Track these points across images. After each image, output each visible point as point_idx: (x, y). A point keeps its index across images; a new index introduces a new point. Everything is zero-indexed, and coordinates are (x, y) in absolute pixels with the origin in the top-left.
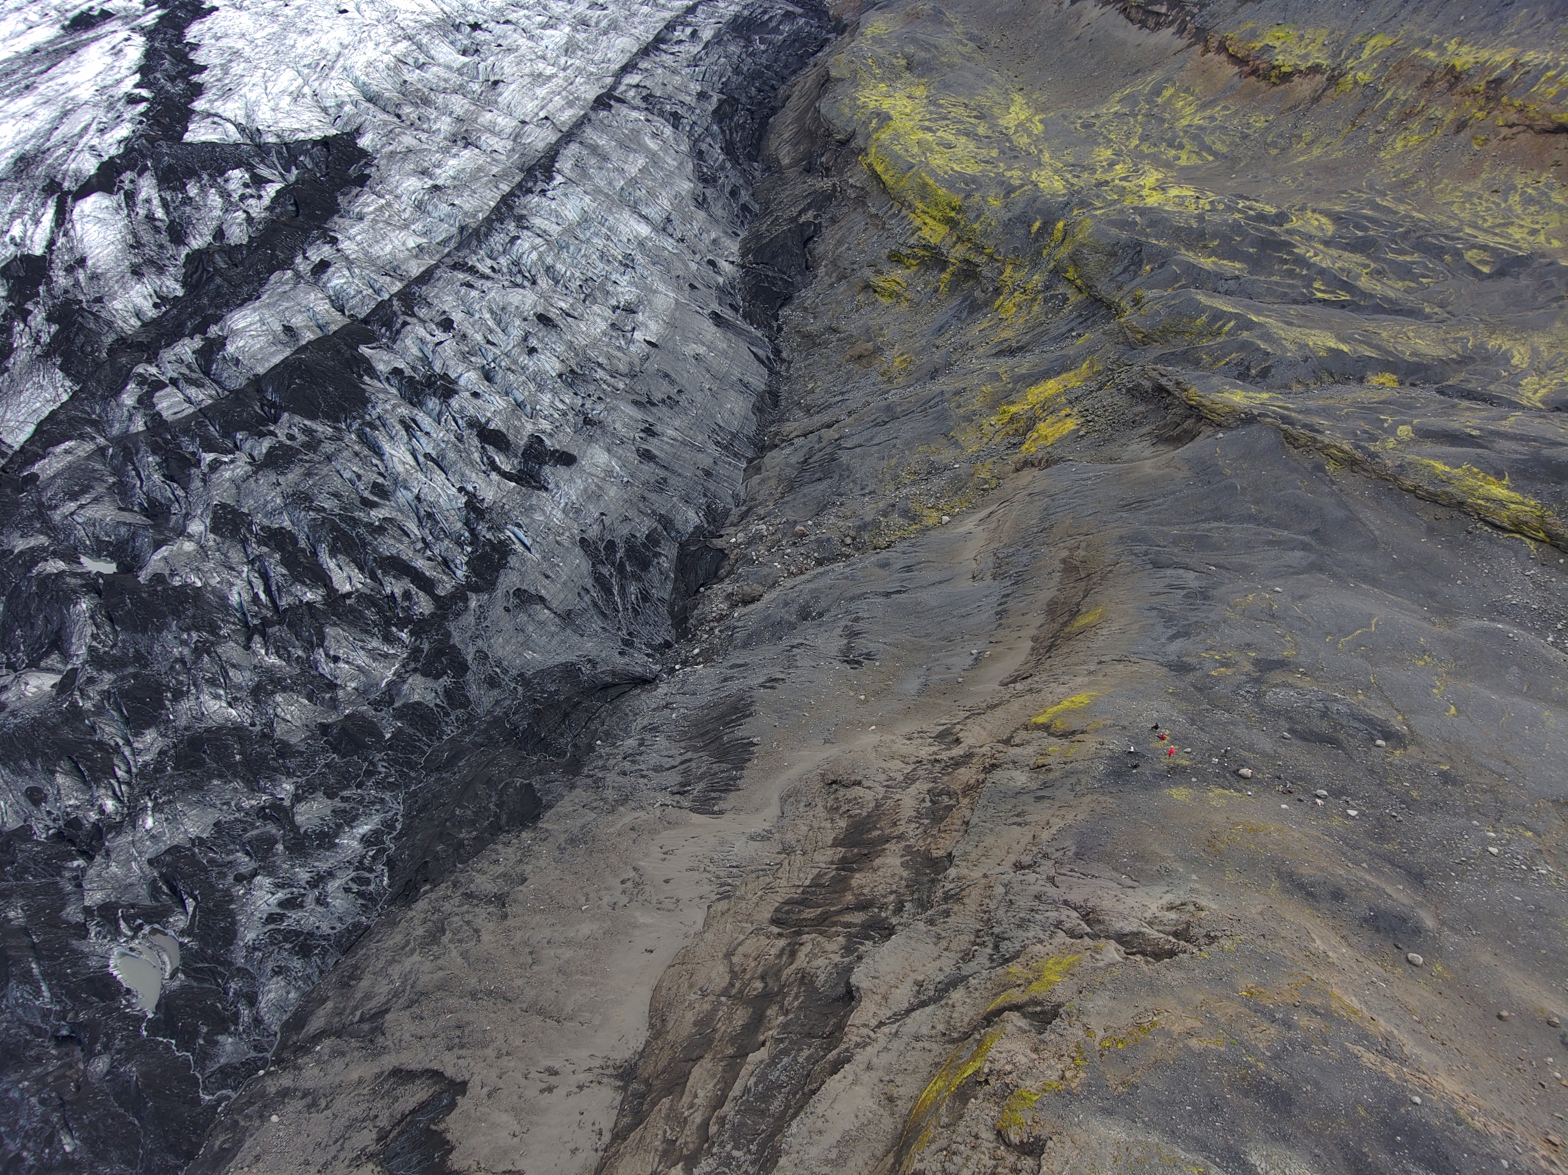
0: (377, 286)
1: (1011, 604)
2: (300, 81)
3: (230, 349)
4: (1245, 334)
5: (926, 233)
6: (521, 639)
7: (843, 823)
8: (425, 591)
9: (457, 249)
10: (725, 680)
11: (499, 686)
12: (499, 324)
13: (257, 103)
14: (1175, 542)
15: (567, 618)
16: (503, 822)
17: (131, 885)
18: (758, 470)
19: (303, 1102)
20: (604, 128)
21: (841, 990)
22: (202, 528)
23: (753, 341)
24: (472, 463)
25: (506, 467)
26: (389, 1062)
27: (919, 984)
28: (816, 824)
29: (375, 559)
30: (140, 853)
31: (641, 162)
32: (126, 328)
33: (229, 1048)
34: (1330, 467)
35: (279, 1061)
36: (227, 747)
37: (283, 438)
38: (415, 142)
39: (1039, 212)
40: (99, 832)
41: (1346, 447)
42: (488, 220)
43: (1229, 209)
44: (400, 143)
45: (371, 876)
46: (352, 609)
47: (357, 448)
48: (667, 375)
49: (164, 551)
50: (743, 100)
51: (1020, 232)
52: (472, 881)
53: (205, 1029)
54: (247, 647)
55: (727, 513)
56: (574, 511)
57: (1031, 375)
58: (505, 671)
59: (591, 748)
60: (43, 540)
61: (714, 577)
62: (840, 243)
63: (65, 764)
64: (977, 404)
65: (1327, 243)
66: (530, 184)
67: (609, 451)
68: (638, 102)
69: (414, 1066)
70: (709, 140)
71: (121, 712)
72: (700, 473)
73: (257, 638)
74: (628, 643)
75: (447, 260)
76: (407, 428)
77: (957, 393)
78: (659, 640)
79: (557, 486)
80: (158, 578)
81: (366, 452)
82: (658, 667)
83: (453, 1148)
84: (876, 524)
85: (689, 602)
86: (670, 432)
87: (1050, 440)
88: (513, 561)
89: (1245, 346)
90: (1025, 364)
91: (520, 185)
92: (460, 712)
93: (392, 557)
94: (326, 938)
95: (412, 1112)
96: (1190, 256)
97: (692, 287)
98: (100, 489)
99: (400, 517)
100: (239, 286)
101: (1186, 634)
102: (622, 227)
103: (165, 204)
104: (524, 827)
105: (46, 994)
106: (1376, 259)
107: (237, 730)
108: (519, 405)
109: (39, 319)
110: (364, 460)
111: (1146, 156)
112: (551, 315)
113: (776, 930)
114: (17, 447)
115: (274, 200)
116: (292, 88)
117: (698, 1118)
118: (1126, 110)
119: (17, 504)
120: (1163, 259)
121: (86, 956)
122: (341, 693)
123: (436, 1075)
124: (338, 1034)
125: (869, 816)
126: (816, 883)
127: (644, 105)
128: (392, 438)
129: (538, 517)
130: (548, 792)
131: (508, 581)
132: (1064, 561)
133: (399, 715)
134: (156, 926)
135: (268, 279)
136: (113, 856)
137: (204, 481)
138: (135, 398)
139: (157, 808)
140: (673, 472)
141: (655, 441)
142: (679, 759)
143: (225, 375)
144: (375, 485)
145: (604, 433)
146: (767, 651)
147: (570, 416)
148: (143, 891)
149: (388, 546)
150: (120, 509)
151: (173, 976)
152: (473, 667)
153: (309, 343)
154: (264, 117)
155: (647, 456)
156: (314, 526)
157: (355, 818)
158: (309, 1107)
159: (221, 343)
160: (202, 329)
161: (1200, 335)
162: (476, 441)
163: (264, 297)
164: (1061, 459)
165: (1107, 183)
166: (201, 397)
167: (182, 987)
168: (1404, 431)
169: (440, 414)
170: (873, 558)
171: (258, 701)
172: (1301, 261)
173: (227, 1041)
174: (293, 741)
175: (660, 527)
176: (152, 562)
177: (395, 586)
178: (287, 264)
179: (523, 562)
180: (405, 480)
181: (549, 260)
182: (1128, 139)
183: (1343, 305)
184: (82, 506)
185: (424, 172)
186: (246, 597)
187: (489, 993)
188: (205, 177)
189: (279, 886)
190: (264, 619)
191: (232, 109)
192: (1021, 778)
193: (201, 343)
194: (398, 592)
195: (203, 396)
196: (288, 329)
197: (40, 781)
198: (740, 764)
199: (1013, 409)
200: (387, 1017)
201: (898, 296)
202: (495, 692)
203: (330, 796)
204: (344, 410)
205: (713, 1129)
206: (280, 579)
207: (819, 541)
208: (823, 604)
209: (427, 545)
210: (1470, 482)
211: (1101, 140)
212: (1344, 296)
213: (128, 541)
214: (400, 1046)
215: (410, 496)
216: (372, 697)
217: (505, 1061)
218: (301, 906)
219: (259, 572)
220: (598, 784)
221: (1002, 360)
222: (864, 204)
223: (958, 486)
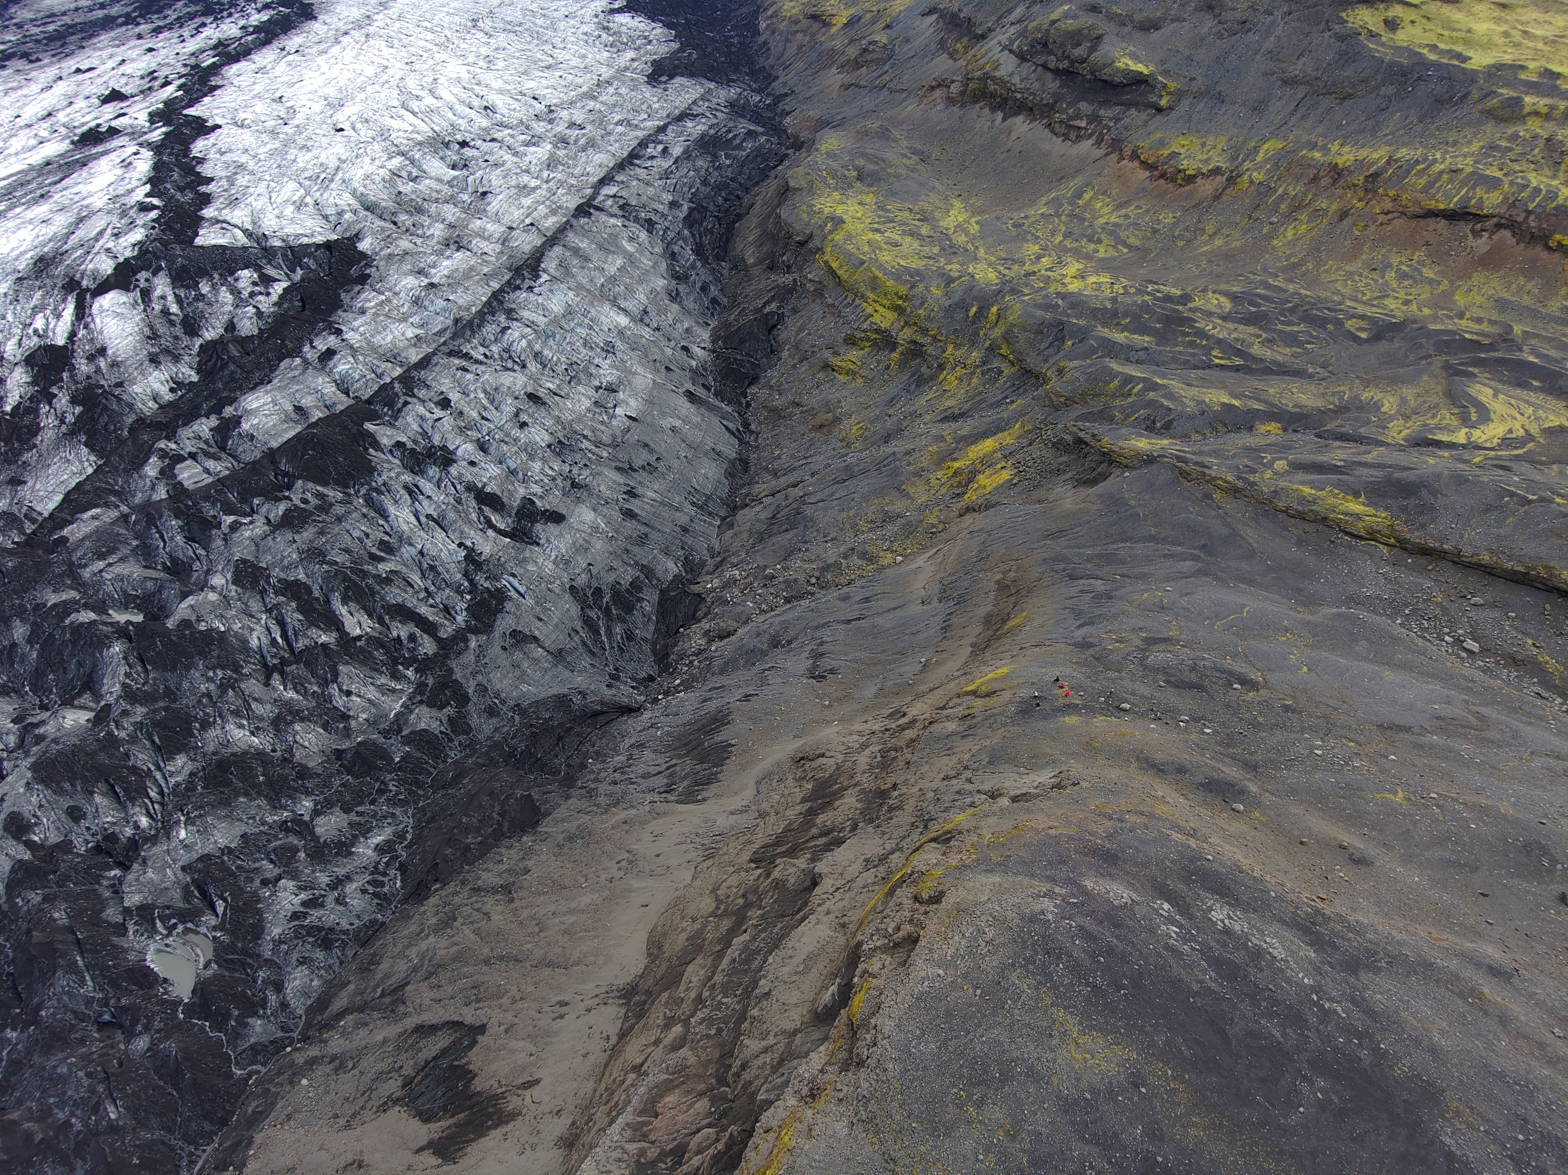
0: (379, 371)
1: (954, 620)
2: (302, 191)
3: (245, 426)
4: (1152, 395)
5: (877, 318)
6: (517, 673)
7: (809, 786)
8: (429, 634)
9: (452, 338)
10: (705, 701)
11: (498, 715)
12: (492, 403)
13: (262, 211)
14: (1089, 559)
15: (559, 655)
16: (505, 829)
17: (166, 889)
18: (731, 526)
19: (331, 1066)
20: (585, 233)
21: (808, 883)
22: (223, 581)
23: (724, 416)
24: (470, 522)
25: (502, 526)
26: (411, 1022)
27: (867, 861)
28: (786, 792)
29: (383, 606)
30: (174, 861)
31: (619, 262)
32: (145, 409)
33: (258, 1029)
34: (1217, 496)
35: (305, 1038)
36: (252, 769)
37: (297, 502)
38: (411, 246)
39: (975, 298)
40: (134, 845)
41: (1230, 478)
42: (481, 314)
43: (1139, 292)
44: (397, 246)
45: (386, 879)
46: (362, 650)
47: (364, 510)
48: (646, 445)
49: (191, 600)
50: (711, 208)
51: (959, 316)
52: (479, 878)
53: (236, 1013)
54: (267, 684)
55: (703, 564)
56: (564, 562)
57: (971, 436)
58: (503, 702)
59: (583, 766)
60: (73, 594)
61: (693, 618)
62: (801, 329)
63: (102, 786)
64: (925, 462)
65: (1224, 318)
66: (518, 282)
67: (595, 510)
68: (615, 210)
69: (435, 1021)
70: (680, 243)
71: (153, 742)
72: (678, 529)
73: (276, 676)
74: (615, 677)
75: (442, 348)
76: (410, 493)
77: (908, 453)
78: (643, 675)
79: (548, 541)
80: (185, 623)
81: (372, 514)
82: (643, 698)
83: (475, 1075)
84: (837, 565)
85: (670, 641)
86: (650, 494)
87: (989, 489)
88: (509, 606)
89: (1151, 404)
90: (966, 427)
91: (509, 283)
92: (462, 738)
93: (398, 605)
94: (346, 932)
95: (435, 1058)
96: (1106, 332)
97: (668, 369)
98: (125, 551)
99: (404, 570)
100: (252, 372)
101: (1091, 623)
102: (603, 318)
103: (179, 300)
104: (524, 832)
105: (90, 983)
106: (1267, 330)
107: (260, 755)
108: (512, 472)
109: (64, 401)
110: (371, 522)
111: (1070, 250)
112: (540, 394)
113: (753, 865)
114: (46, 514)
115: (281, 297)
116: (295, 198)
117: (693, 995)
118: (1051, 212)
119: (49, 564)
120: (1082, 335)
121: (126, 951)
122: (353, 723)
123: (457, 1025)
124: (361, 1010)
125: (831, 776)
126: (787, 830)
127: (621, 213)
128: (396, 502)
129: (531, 568)
130: (547, 801)
131: (505, 623)
132: (998, 582)
133: (407, 740)
134: (190, 925)
135: (278, 366)
136: (150, 863)
137: (225, 540)
138: (157, 470)
139: (189, 822)
140: (653, 528)
141: (637, 501)
142: (664, 766)
143: (240, 449)
144: (382, 542)
145: (590, 494)
146: (742, 675)
147: (559, 481)
148: (176, 895)
149: (394, 595)
150: (145, 567)
151: (207, 966)
152: (474, 699)
153: (320, 419)
154: (269, 224)
155: (629, 514)
156: (327, 578)
157: (370, 830)
158: (336, 1069)
159: (237, 421)
160: (217, 410)
161: (1114, 396)
162: (473, 503)
163: (275, 381)
164: (997, 503)
165: (1034, 273)
166: (219, 468)
167: (215, 975)
168: (1280, 465)
169: (440, 480)
170: (834, 593)
171: (278, 730)
172: (1201, 333)
173: (257, 1024)
174: (311, 764)
175: (642, 576)
176: (179, 610)
177: (401, 630)
178: (296, 352)
179: (518, 607)
180: (409, 538)
181: (537, 347)
182: (1053, 235)
183: (1237, 369)
184: (110, 565)
185: (420, 272)
186: (265, 641)
187: (501, 958)
188: (216, 276)
189: (300, 888)
190: (282, 658)
191: (239, 216)
192: (951, 726)
193: (217, 422)
194: (404, 635)
195: (220, 467)
196: (298, 409)
197: (80, 800)
198: (720, 762)
199: (956, 465)
200: (408, 988)
201: (854, 373)
202: (494, 720)
203: (346, 810)
204: (353, 477)
205: (706, 994)
206: (296, 623)
207: (787, 582)
208: (792, 633)
209: (429, 594)
210: (1332, 501)
211: (1029, 237)
212: (1238, 361)
213: (154, 594)
214: (420, 1010)
215: (413, 551)
216: (382, 727)
217: (519, 1005)
218: (322, 905)
219: (276, 619)
220: (591, 794)
221: (947, 425)
222: (822, 295)
223: (909, 530)
